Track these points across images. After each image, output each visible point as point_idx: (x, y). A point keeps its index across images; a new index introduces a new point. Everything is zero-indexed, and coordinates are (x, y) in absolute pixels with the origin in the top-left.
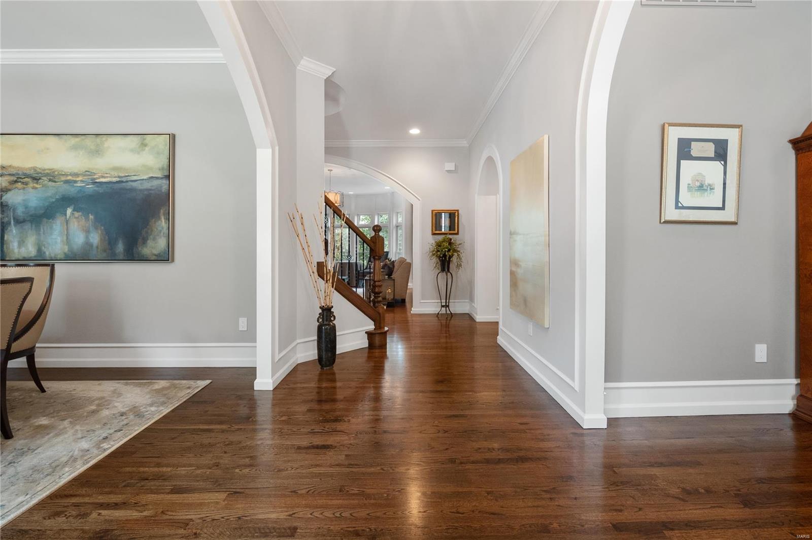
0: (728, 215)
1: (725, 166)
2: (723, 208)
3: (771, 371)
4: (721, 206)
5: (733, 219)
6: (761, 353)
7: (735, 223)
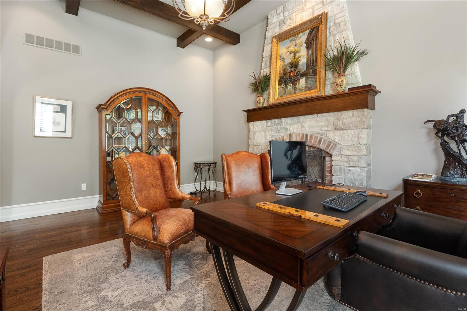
0: (68, 134)
1: (66, 116)
2: (65, 132)
3: (89, 192)
4: (64, 131)
5: (70, 136)
6: (84, 187)
7: (71, 138)
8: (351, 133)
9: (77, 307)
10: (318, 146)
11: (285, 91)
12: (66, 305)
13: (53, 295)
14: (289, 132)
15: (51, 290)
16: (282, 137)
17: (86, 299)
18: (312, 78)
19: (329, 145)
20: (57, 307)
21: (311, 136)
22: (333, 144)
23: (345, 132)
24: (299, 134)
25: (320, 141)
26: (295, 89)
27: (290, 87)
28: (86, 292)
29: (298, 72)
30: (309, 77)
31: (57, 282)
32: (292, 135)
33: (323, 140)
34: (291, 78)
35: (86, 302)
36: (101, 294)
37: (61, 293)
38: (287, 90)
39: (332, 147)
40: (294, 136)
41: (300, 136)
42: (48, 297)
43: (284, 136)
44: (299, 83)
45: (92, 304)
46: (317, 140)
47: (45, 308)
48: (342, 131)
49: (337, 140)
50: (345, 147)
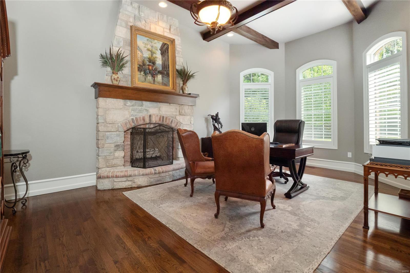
8: (188, 118)
9: (316, 233)
10: (170, 125)
11: (145, 79)
12: (320, 238)
13: (320, 249)
14: (149, 114)
15: (318, 254)
16: (142, 116)
17: (307, 232)
18: (167, 78)
19: (177, 124)
20: (325, 241)
21: (166, 118)
22: (179, 124)
23: (185, 117)
24: (158, 115)
25: (172, 122)
26: (154, 80)
27: (149, 78)
28: (302, 235)
29: (156, 69)
30: (164, 76)
31: (308, 257)
32: (152, 116)
33: (173, 121)
34: (150, 71)
35: (309, 231)
36: (298, 228)
37: (315, 246)
38: (147, 79)
39: (179, 125)
40: (154, 117)
41: (159, 117)
42: (324, 250)
43: (144, 116)
44: (157, 78)
45: (309, 228)
46: (170, 121)
47: (332, 245)
48: (184, 116)
49: (181, 121)
50: (185, 125)
